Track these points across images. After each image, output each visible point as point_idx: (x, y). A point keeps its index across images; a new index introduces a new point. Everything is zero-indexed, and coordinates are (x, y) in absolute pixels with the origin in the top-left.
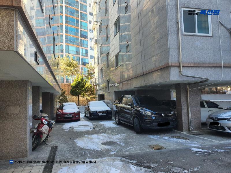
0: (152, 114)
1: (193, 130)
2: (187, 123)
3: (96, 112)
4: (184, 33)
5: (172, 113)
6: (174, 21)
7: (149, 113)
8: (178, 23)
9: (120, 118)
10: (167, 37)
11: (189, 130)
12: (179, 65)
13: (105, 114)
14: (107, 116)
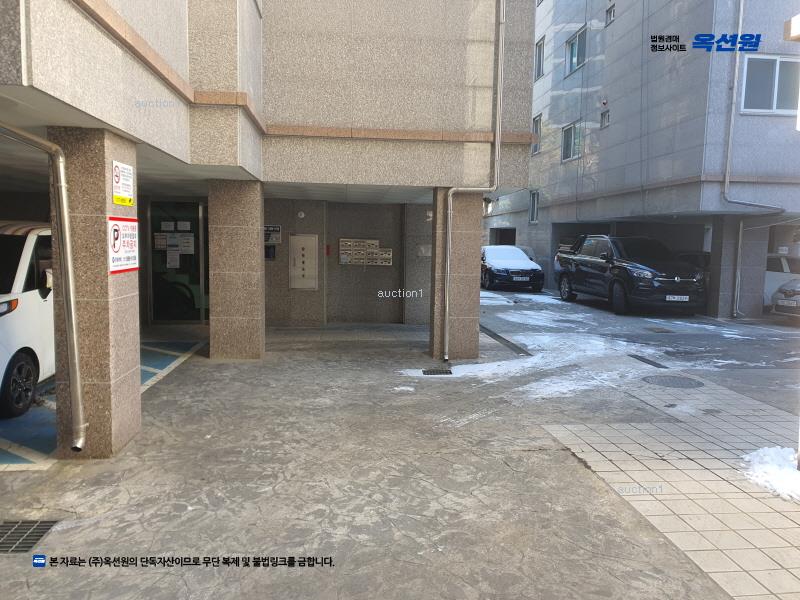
0: (654, 276)
1: (742, 317)
2: (730, 299)
3: (507, 271)
4: (743, 110)
5: (698, 277)
6: (724, 86)
7: (648, 274)
8: (731, 89)
9: (573, 287)
10: (704, 119)
11: (732, 317)
12: (721, 180)
13: (528, 279)
14: (532, 283)
